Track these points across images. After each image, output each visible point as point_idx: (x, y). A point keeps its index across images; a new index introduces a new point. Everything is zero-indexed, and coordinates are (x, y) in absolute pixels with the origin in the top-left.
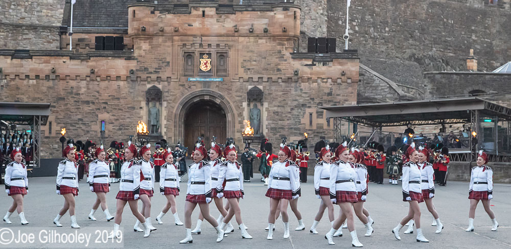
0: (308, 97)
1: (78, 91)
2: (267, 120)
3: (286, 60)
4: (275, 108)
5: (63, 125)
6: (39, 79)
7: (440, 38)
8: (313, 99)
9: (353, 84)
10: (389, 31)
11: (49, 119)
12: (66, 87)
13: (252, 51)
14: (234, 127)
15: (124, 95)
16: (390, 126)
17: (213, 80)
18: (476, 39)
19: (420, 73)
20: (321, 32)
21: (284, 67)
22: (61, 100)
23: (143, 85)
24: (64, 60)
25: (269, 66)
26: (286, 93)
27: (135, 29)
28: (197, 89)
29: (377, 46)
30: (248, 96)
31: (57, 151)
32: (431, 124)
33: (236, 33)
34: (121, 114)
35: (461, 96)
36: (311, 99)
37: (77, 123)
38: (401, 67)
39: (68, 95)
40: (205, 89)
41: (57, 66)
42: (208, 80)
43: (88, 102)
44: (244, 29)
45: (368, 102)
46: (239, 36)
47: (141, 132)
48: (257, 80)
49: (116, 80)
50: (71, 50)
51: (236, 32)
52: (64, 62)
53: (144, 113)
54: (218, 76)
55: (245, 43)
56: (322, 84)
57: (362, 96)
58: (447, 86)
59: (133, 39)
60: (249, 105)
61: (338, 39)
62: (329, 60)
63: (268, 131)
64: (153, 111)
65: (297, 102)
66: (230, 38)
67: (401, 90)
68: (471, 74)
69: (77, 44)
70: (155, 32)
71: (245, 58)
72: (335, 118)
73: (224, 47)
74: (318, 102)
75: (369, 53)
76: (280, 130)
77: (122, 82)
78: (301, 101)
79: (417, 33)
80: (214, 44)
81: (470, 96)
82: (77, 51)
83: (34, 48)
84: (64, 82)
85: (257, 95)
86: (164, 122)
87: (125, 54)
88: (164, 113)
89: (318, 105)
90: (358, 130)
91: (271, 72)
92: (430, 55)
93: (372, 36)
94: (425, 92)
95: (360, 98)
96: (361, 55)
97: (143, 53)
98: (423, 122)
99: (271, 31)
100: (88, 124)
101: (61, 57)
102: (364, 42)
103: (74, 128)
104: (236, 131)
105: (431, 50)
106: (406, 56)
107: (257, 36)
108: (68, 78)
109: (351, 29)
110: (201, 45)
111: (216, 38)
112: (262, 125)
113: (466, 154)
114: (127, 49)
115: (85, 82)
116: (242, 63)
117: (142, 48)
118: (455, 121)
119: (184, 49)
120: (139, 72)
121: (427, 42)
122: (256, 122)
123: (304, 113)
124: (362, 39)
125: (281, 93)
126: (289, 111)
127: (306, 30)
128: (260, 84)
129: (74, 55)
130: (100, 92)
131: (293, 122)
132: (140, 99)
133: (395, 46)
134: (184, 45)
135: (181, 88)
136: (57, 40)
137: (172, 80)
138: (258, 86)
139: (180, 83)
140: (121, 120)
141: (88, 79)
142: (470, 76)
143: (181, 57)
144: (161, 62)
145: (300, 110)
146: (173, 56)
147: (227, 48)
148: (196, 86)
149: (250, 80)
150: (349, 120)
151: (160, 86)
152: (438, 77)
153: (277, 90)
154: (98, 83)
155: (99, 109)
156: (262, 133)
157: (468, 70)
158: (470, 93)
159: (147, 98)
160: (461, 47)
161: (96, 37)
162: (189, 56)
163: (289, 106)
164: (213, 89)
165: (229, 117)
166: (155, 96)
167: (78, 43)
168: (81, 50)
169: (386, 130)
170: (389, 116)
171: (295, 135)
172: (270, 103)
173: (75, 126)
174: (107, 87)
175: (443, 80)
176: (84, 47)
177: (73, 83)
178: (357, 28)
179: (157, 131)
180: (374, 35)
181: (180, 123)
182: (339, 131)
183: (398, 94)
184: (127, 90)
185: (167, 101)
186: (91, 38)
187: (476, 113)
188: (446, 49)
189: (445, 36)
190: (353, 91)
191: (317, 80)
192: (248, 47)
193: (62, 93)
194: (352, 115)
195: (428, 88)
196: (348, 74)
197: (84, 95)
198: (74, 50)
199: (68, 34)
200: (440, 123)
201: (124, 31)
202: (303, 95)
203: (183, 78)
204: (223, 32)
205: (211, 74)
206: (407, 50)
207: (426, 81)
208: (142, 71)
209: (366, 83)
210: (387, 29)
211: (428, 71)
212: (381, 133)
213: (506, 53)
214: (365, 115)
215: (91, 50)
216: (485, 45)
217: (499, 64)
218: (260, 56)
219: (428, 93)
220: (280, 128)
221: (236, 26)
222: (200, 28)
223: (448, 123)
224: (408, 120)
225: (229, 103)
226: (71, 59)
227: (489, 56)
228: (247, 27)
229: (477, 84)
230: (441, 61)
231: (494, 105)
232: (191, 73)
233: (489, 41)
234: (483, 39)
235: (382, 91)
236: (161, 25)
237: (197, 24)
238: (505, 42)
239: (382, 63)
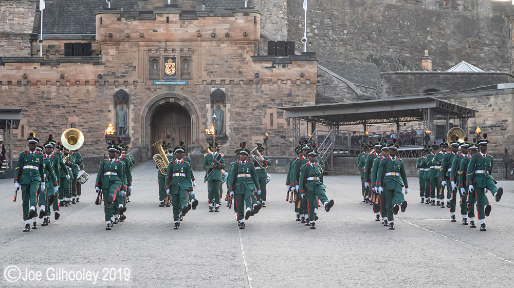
0: (268, 98)
1: (48, 95)
2: (230, 121)
3: (247, 63)
4: (238, 109)
5: (35, 129)
6: (11, 84)
7: (397, 40)
8: (273, 100)
9: (311, 85)
10: (348, 33)
11: (21, 123)
12: (37, 92)
14: (199, 128)
15: (92, 99)
16: (347, 124)
17: (177, 83)
18: (431, 39)
19: (377, 74)
20: (281, 35)
21: (245, 70)
22: (32, 104)
23: (111, 89)
24: (35, 66)
25: (231, 69)
26: (247, 94)
27: (103, 35)
28: (163, 92)
29: (336, 48)
30: (211, 98)
32: (386, 122)
33: (199, 38)
34: (91, 117)
35: (416, 95)
36: (272, 100)
37: (49, 127)
38: (359, 68)
39: (40, 99)
40: (170, 92)
41: (28, 73)
42: (172, 83)
43: (58, 106)
44: (207, 33)
45: (326, 102)
46: (202, 41)
47: (108, 134)
48: (220, 83)
49: (85, 85)
50: (41, 56)
51: (199, 36)
52: (35, 68)
53: (112, 115)
54: (182, 79)
55: (208, 47)
56: (282, 86)
57: (321, 96)
58: (403, 85)
59: (100, 45)
60: (212, 107)
61: (298, 42)
62: (288, 62)
63: (231, 131)
64: (121, 114)
65: (258, 103)
66: (194, 43)
67: (359, 90)
68: (426, 74)
69: (46, 52)
70: (122, 38)
71: (207, 62)
72: (294, 118)
73: (188, 52)
74: (278, 102)
75: (329, 55)
76: (242, 130)
77: (91, 86)
78: (262, 102)
79: (374, 35)
80: (178, 51)
81: (424, 95)
82: (48, 57)
83: (7, 55)
84: (35, 87)
85: (220, 98)
86: (131, 124)
87: (93, 60)
88: (131, 116)
89: (280, 104)
90: (316, 129)
91: (233, 74)
92: (387, 56)
93: (331, 38)
94: (382, 92)
95: (319, 99)
96: (321, 57)
97: (110, 59)
98: (379, 121)
99: (233, 35)
100: (59, 127)
101: (32, 64)
102: (324, 44)
103: (45, 131)
104: (200, 132)
105: (388, 51)
106: (364, 57)
107: (219, 40)
108: (39, 83)
109: (311, 32)
110: (166, 50)
111: (180, 43)
112: (225, 126)
113: (419, 150)
114: (95, 54)
115: (55, 86)
116: (205, 66)
117: (110, 53)
118: (409, 119)
119: (149, 54)
120: (106, 77)
121: (384, 43)
122: (219, 123)
123: (265, 114)
124: (321, 41)
125: (242, 95)
126: (251, 112)
127: (267, 34)
128: (223, 86)
129: (45, 61)
130: (70, 96)
131: (255, 122)
132: (108, 102)
133: (353, 47)
134: (150, 50)
135: (147, 91)
136: (28, 47)
137: (138, 84)
138: (220, 88)
139: (146, 86)
140: (90, 123)
141: (58, 84)
142: (424, 76)
143: (146, 62)
144: (128, 66)
145: (261, 111)
146: (139, 60)
147: (191, 52)
148: (160, 91)
149: (212, 83)
150: (307, 119)
151: (127, 90)
152: (394, 76)
153: (239, 92)
154: (68, 88)
155: (69, 113)
156: (225, 133)
158: (425, 91)
159: (115, 102)
160: (416, 48)
161: (65, 44)
162: (154, 60)
163: (252, 107)
164: (178, 92)
165: (193, 118)
166: (122, 99)
167: (48, 49)
168: (51, 57)
169: (344, 128)
170: (345, 115)
171: (257, 134)
172: (232, 104)
173: (46, 129)
174: (77, 91)
175: (399, 80)
176: (54, 53)
177: (43, 88)
178: (316, 31)
179: (124, 133)
180: (333, 38)
181: (147, 124)
182: (298, 130)
183: (356, 94)
184: (95, 94)
185: (134, 104)
186: (61, 44)
187: (429, 111)
188: (403, 49)
189: (401, 37)
190: (312, 92)
191: (277, 82)
192: (210, 52)
193: (33, 98)
194: (310, 115)
195: (384, 87)
196: (307, 75)
197: (55, 99)
198: (45, 56)
199: (38, 41)
200: (395, 121)
201: (92, 38)
202: (264, 96)
203: (149, 83)
204: (187, 37)
205: (175, 77)
206: (364, 52)
207: (383, 81)
208: (110, 75)
209: (325, 84)
210: (345, 32)
211: (386, 71)
212: (338, 132)
213: (460, 53)
214: (322, 114)
215: (61, 56)
216: (440, 46)
217: (453, 64)
218: (222, 59)
219: (385, 93)
220: (242, 128)
221: (199, 31)
222: (164, 34)
223: (402, 121)
224: (364, 119)
225: (193, 105)
226: (41, 65)
227: (444, 56)
228: (209, 32)
229: (432, 83)
230: (398, 61)
231: (445, 103)
232: (157, 77)
233: (444, 41)
234: (438, 40)
235: (341, 91)
236: (127, 31)
237: (161, 30)
238: (459, 42)
239: (341, 64)
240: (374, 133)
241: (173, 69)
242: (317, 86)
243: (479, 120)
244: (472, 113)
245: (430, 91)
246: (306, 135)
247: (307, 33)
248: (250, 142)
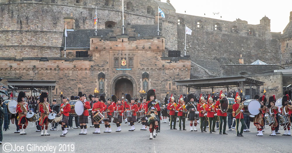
1: (68, 75)
3: (159, 61)
4: (154, 81)
5: (62, 90)
6: (51, 70)
7: (228, 50)
8: (171, 77)
9: (188, 70)
10: (205, 47)
11: (56, 87)
12: (63, 73)
13: (144, 57)
14: (137, 90)
15: (88, 77)
16: (204, 88)
17: (127, 69)
18: (243, 50)
19: (219, 66)
20: (175, 48)
21: (158, 64)
22: (61, 79)
23: (97, 72)
25: (152, 63)
26: (159, 75)
27: (93, 48)
28: (120, 74)
29: (200, 54)
30: (142, 76)
31: (60, 101)
32: (222, 88)
34: (87, 85)
36: (170, 77)
37: (68, 89)
38: (210, 63)
39: (64, 77)
40: (124, 73)
41: (59, 65)
42: (125, 69)
43: (73, 80)
44: (141, 47)
45: (195, 78)
46: (138, 50)
47: (95, 92)
48: (146, 69)
49: (85, 70)
50: (65, 57)
51: (137, 48)
52: (62, 63)
53: (97, 84)
54: (129, 68)
55: (141, 53)
56: (175, 71)
57: (193, 76)
58: (230, 71)
59: (92, 52)
60: (143, 80)
61: (182, 51)
62: (178, 60)
64: (101, 83)
65: (164, 79)
66: (134, 51)
68: (241, 65)
70: (102, 49)
71: (141, 60)
72: (180, 86)
74: (173, 78)
75: (196, 57)
77: (88, 71)
79: (217, 48)
80: (127, 55)
81: (240, 75)
82: (68, 58)
83: (50, 57)
84: (62, 71)
85: (146, 76)
86: (106, 88)
87: (89, 59)
88: (106, 84)
89: (173, 80)
90: (190, 91)
91: (152, 66)
92: (223, 57)
94: (220, 74)
95: (192, 76)
96: (193, 58)
97: (97, 58)
98: (219, 87)
99: (152, 48)
100: (73, 89)
101: (61, 60)
102: (194, 52)
103: (67, 91)
104: (137, 92)
105: (224, 55)
106: (212, 58)
107: (146, 50)
108: (64, 69)
109: (188, 46)
110: (122, 54)
111: (128, 51)
114: (89, 56)
115: (71, 71)
116: (140, 62)
117: (96, 56)
118: (233, 86)
119: (114, 56)
120: (95, 66)
121: (222, 52)
122: (146, 88)
123: (167, 83)
124: (193, 51)
125: (157, 75)
126: (161, 82)
127: (168, 47)
128: (148, 71)
129: (67, 60)
130: (78, 75)
131: (162, 87)
132: (95, 78)
133: (208, 53)
134: (114, 54)
135: (113, 73)
136: (60, 53)
137: (109, 70)
138: (146, 72)
139: (113, 71)
140: (87, 88)
141: (73, 70)
142: (240, 66)
143: (113, 60)
144: (104, 62)
145: (165, 82)
146: (109, 59)
147: (133, 55)
148: (119, 73)
149: (143, 69)
150: (186, 86)
151: (104, 73)
152: (226, 67)
153: (155, 74)
154: (77, 72)
155: (78, 83)
157: (240, 64)
158: (240, 73)
159: (99, 78)
160: (237, 54)
161: (76, 52)
162: (116, 59)
163: (161, 80)
164: (127, 73)
165: (134, 85)
166: (102, 76)
167: (68, 54)
168: (69, 57)
169: (203, 90)
170: (204, 84)
171: (163, 93)
172: (152, 79)
174: (81, 73)
175: (229, 68)
176: (71, 56)
177: (66, 72)
178: (191, 46)
180: (198, 49)
181: (113, 88)
182: (182, 91)
183: (209, 74)
184: (89, 74)
185: (107, 79)
186: (74, 52)
187: (242, 83)
188: (230, 54)
189: (230, 49)
190: (188, 74)
191: (172, 69)
192: (142, 55)
193: (62, 76)
194: (187, 84)
195: (222, 72)
196: (186, 66)
197: (71, 77)
198: (67, 57)
199: (64, 50)
200: (226, 87)
201: (88, 49)
202: (167, 76)
203: (114, 69)
204: (131, 48)
205: (125, 67)
206: (213, 55)
207: (221, 69)
209: (195, 70)
210: (204, 46)
211: (222, 64)
212: (200, 92)
213: (257, 56)
214: (193, 84)
215: (74, 57)
216: (248, 53)
217: (254, 61)
218: (148, 59)
219: (222, 74)
220: (156, 90)
221: (137, 46)
222: (121, 47)
223: (230, 87)
224: (212, 86)
225: (134, 79)
226: (65, 61)
227: (249, 57)
228: (142, 46)
229: (244, 70)
230: (228, 60)
231: (250, 79)
232: (118, 67)
233: (249, 51)
234: (246, 50)
235: (202, 73)
236: (104, 46)
237: (120, 45)
238: (256, 51)
239: (202, 61)
240: (218, 93)
241: (125, 63)
242: (191, 71)
243: (265, 87)
244: (262, 83)
245: (243, 73)
246: (186, 93)
247: (186, 47)
248: (160, 96)
